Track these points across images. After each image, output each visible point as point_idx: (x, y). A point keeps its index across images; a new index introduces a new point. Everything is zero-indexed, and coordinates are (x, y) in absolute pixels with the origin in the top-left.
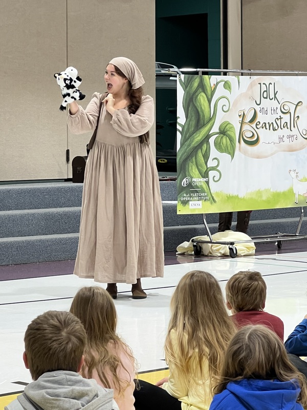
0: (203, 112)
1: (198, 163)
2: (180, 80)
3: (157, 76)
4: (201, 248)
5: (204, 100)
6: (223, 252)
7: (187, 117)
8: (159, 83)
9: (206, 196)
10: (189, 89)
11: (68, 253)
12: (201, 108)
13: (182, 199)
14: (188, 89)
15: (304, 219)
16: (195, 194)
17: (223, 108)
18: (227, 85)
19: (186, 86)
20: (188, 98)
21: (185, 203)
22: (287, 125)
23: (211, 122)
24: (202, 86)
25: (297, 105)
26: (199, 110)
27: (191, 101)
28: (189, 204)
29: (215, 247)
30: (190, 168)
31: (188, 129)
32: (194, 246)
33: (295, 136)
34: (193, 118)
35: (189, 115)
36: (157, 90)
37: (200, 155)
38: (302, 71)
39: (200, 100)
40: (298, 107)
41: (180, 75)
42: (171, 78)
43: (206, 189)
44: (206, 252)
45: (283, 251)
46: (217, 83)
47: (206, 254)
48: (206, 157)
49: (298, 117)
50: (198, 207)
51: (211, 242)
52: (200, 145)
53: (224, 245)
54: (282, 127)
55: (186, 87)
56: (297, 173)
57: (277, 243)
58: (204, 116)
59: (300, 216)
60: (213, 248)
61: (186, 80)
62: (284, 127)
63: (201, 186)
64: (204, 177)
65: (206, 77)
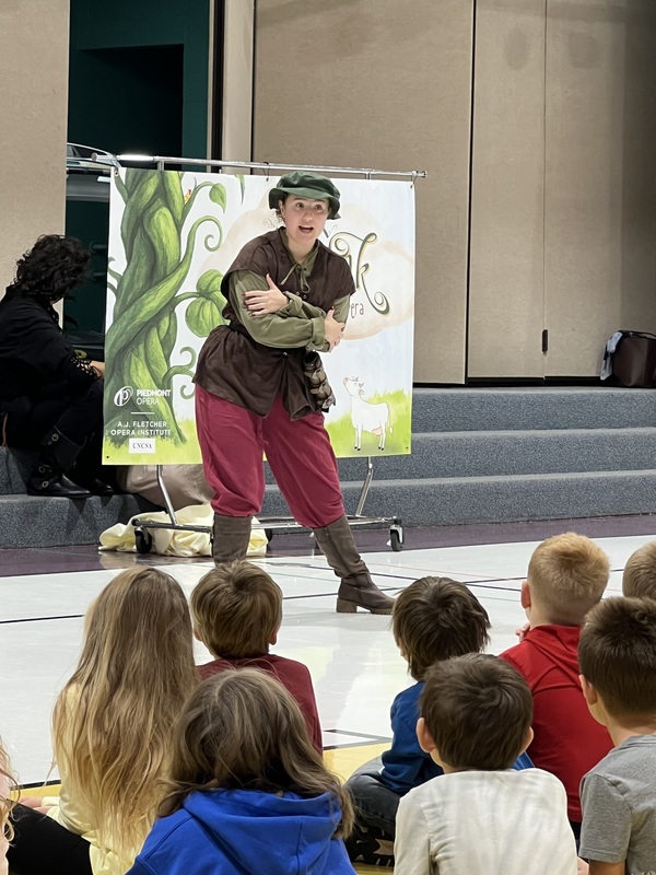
0: (164, 249)
1: (151, 358)
2: (118, 179)
3: (69, 172)
4: (151, 538)
5: (167, 223)
6: (197, 548)
7: (129, 259)
8: (72, 188)
9: (165, 428)
10: (136, 200)
12: (161, 240)
13: (114, 432)
14: (133, 199)
15: (372, 484)
16: (143, 423)
17: (206, 242)
18: (217, 194)
19: (129, 191)
20: (133, 219)
21: (120, 441)
23: (181, 271)
24: (163, 193)
25: (365, 241)
26: (156, 244)
27: (138, 225)
28: (127, 445)
29: (182, 537)
30: (133, 367)
31: (131, 284)
32: (137, 533)
33: (359, 307)
34: (143, 261)
35: (134, 253)
36: (69, 203)
37: (155, 340)
38: (377, 169)
39: (159, 223)
40: (367, 246)
41: (117, 169)
42: (101, 179)
43: (164, 414)
44: (161, 548)
46: (197, 189)
47: (163, 552)
48: (168, 344)
49: (367, 266)
50: (148, 450)
51: (172, 526)
52: (155, 320)
53: (201, 534)
55: (130, 195)
56: (361, 385)
58: (165, 257)
59: (364, 478)
60: (176, 538)
61: (130, 179)
63: (156, 406)
64: (161, 387)
65: (173, 174)
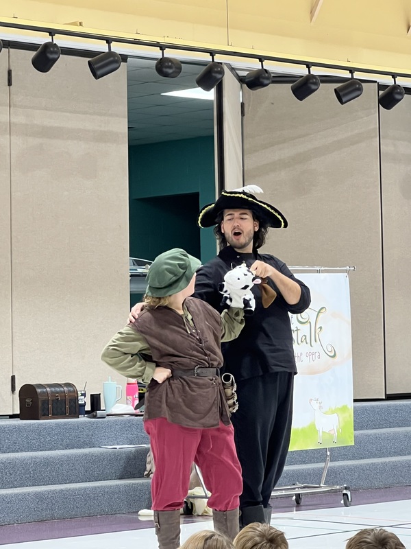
3: (131, 276)
4: (192, 505)
8: (133, 286)
11: (14, 515)
15: (331, 464)
22: (305, 338)
25: (319, 312)
33: (317, 354)
38: (324, 266)
40: (321, 315)
44: (199, 511)
45: (303, 508)
47: (200, 513)
49: (321, 328)
51: (206, 497)
54: (300, 342)
56: (320, 403)
57: (294, 498)
59: (324, 461)
62: (302, 342)
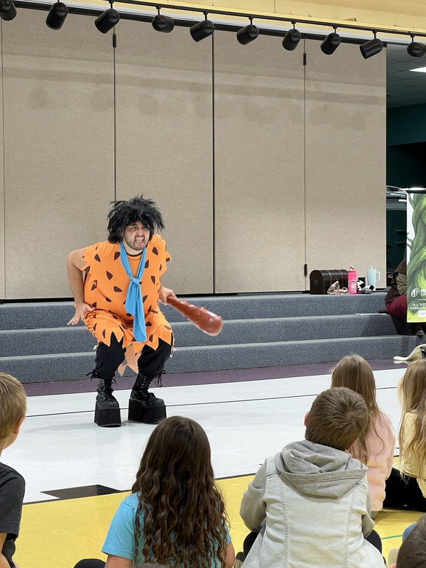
2: (410, 198)
3: (387, 198)
7: (416, 233)
8: (389, 205)
10: (419, 207)
11: (306, 358)
13: (412, 308)
14: (417, 207)
16: (424, 304)
20: (417, 216)
21: (414, 312)
27: (419, 218)
28: (418, 313)
30: (419, 280)
31: (417, 244)
32: (423, 352)
34: (422, 234)
35: (418, 230)
41: (409, 194)
42: (400, 200)
55: (415, 205)
61: (415, 198)
